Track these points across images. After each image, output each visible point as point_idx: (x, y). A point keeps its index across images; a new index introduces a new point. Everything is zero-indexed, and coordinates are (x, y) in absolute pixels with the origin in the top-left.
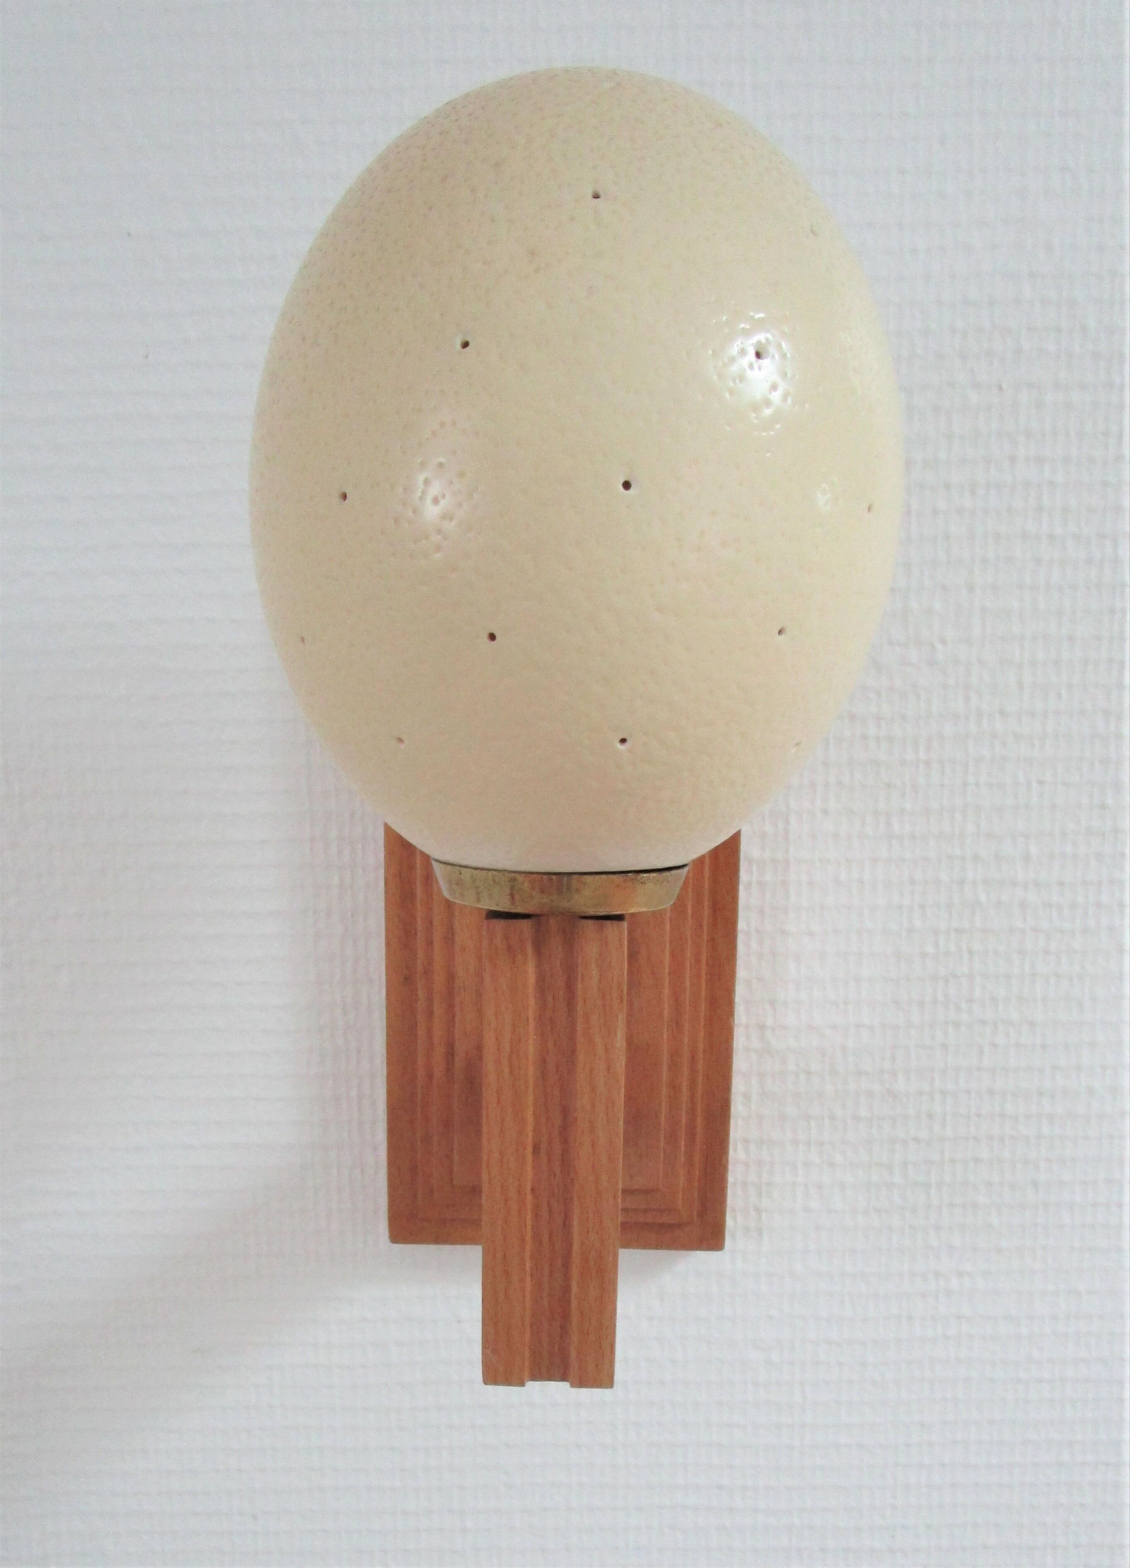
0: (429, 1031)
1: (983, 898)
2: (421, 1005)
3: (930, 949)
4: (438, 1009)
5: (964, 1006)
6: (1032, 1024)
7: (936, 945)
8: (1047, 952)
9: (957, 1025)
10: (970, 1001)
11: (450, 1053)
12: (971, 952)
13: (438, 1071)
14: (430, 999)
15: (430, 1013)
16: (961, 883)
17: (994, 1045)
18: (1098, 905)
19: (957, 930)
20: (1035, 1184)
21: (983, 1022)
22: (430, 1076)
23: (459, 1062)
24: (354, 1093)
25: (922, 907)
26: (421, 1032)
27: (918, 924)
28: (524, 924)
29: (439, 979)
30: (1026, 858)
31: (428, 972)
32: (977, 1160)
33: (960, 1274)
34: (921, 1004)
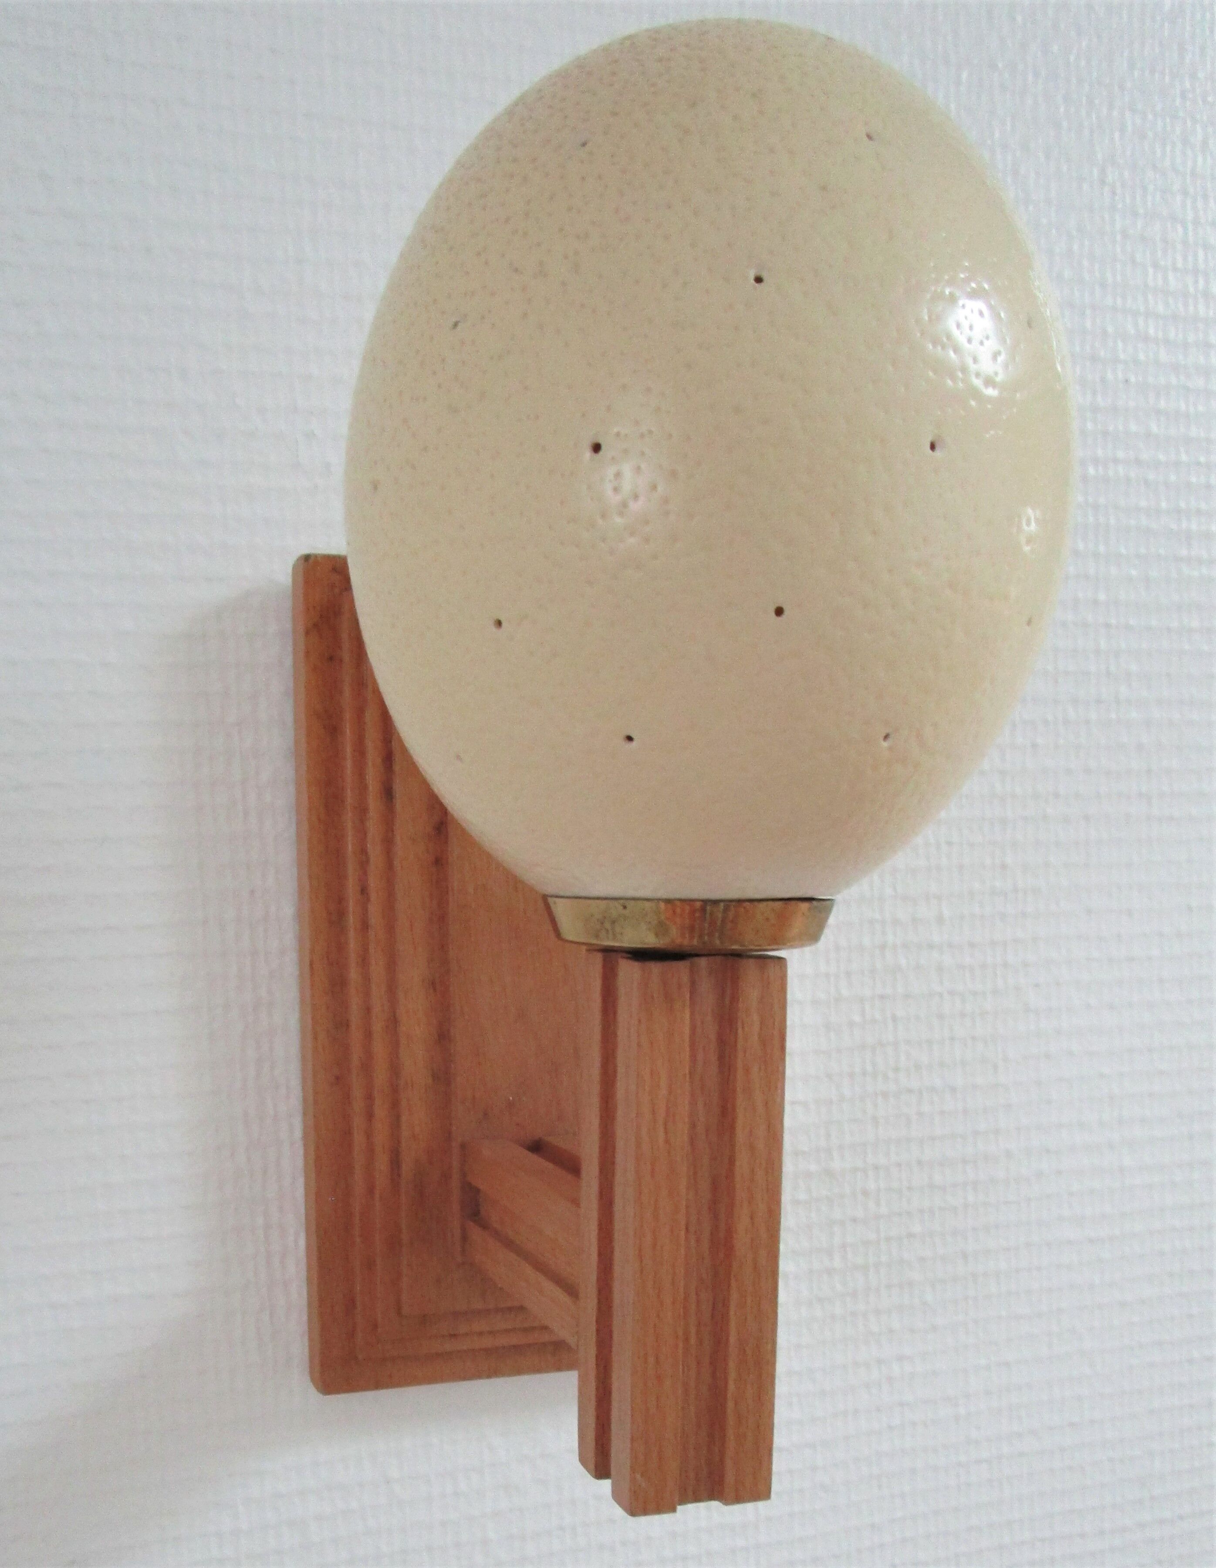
0: (369, 1135)
1: (903, 962)
2: (358, 1105)
3: (857, 1018)
4: (381, 1111)
5: (891, 1074)
6: (953, 1090)
7: (863, 1014)
8: (963, 1015)
9: (885, 1095)
10: (897, 1069)
11: (395, 1162)
12: (894, 1019)
13: (382, 1180)
14: (369, 1097)
15: (370, 1116)
16: (883, 947)
17: (920, 1114)
18: (1005, 965)
19: (882, 997)
20: (965, 1256)
21: (910, 1091)
22: (371, 1190)
23: (407, 1168)
24: (260, 1221)
25: (848, 974)
26: (358, 1138)
27: (845, 992)
28: (682, 967)
29: (381, 1076)
30: (940, 920)
31: (367, 1067)
32: (910, 1235)
33: (900, 1358)
34: (851, 1075)
